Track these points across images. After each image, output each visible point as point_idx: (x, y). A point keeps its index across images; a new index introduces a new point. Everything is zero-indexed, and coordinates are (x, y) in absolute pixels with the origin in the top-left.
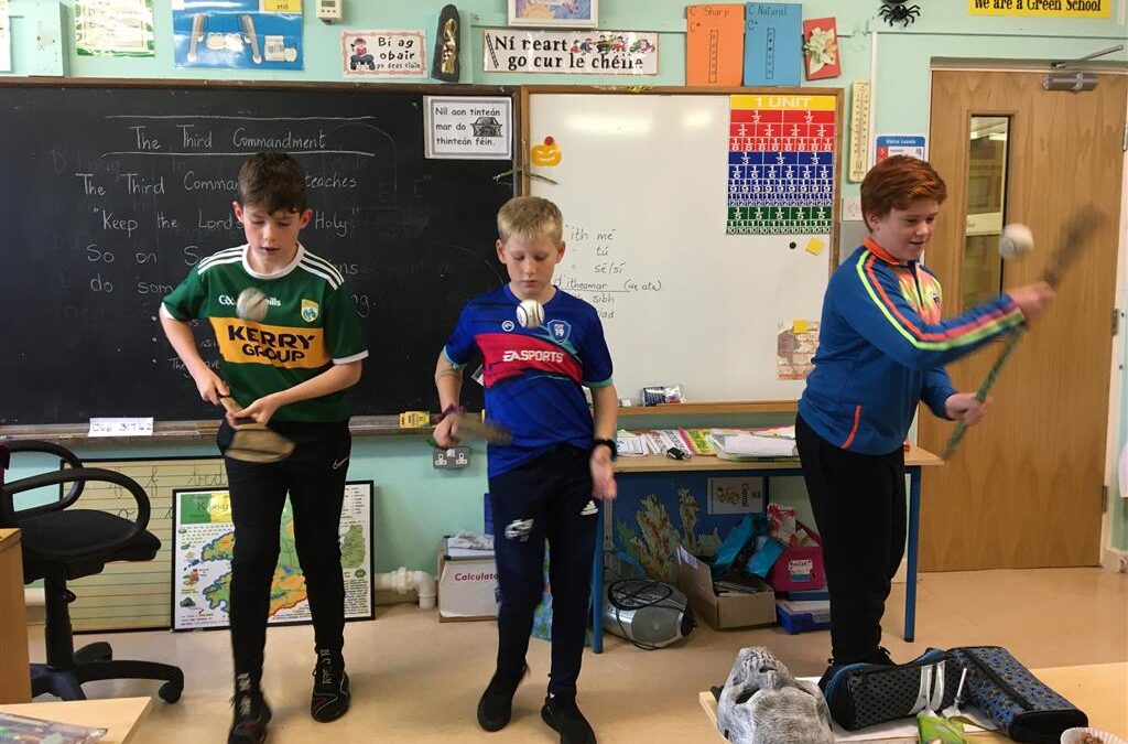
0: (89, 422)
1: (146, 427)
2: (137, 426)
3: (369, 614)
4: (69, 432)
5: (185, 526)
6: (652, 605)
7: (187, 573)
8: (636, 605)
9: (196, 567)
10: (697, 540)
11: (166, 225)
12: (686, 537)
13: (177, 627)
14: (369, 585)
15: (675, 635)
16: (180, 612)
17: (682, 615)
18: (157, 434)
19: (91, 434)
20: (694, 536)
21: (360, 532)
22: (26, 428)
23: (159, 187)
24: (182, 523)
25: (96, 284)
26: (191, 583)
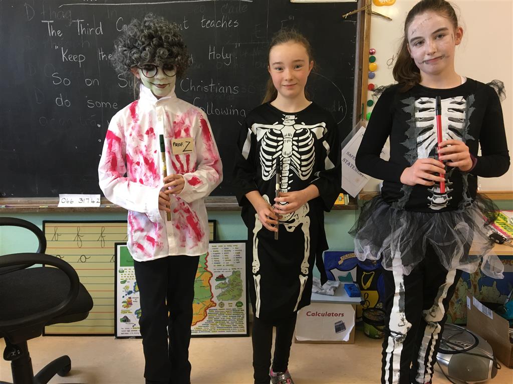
0: (59, 196)
1: (96, 201)
2: (90, 200)
3: (245, 333)
4: (46, 203)
5: (123, 268)
9: (130, 296)
11: (105, 57)
13: (118, 335)
14: (245, 312)
18: (103, 206)
19: (60, 205)
21: (239, 275)
22: (19, 200)
23: (98, 30)
24: (121, 266)
25: (59, 101)
26: (127, 307)
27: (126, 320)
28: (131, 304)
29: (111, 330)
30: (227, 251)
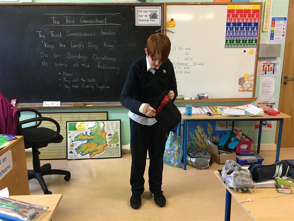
0: (43, 102)
1: (58, 104)
2: (56, 104)
3: (120, 156)
4: (38, 105)
5: (70, 131)
6: (201, 157)
7: (71, 144)
8: (196, 157)
9: (73, 143)
10: (212, 138)
11: (62, 46)
12: (209, 137)
13: (68, 159)
14: (120, 148)
15: (208, 166)
16: (69, 154)
17: (209, 160)
18: (62, 106)
19: (44, 106)
20: (211, 137)
21: (117, 134)
22: (26, 104)
23: (60, 35)
24: (69, 130)
25: (43, 63)
26: (72, 147)
27: (71, 152)
28: (73, 146)
29: (65, 157)
30: (112, 124)
